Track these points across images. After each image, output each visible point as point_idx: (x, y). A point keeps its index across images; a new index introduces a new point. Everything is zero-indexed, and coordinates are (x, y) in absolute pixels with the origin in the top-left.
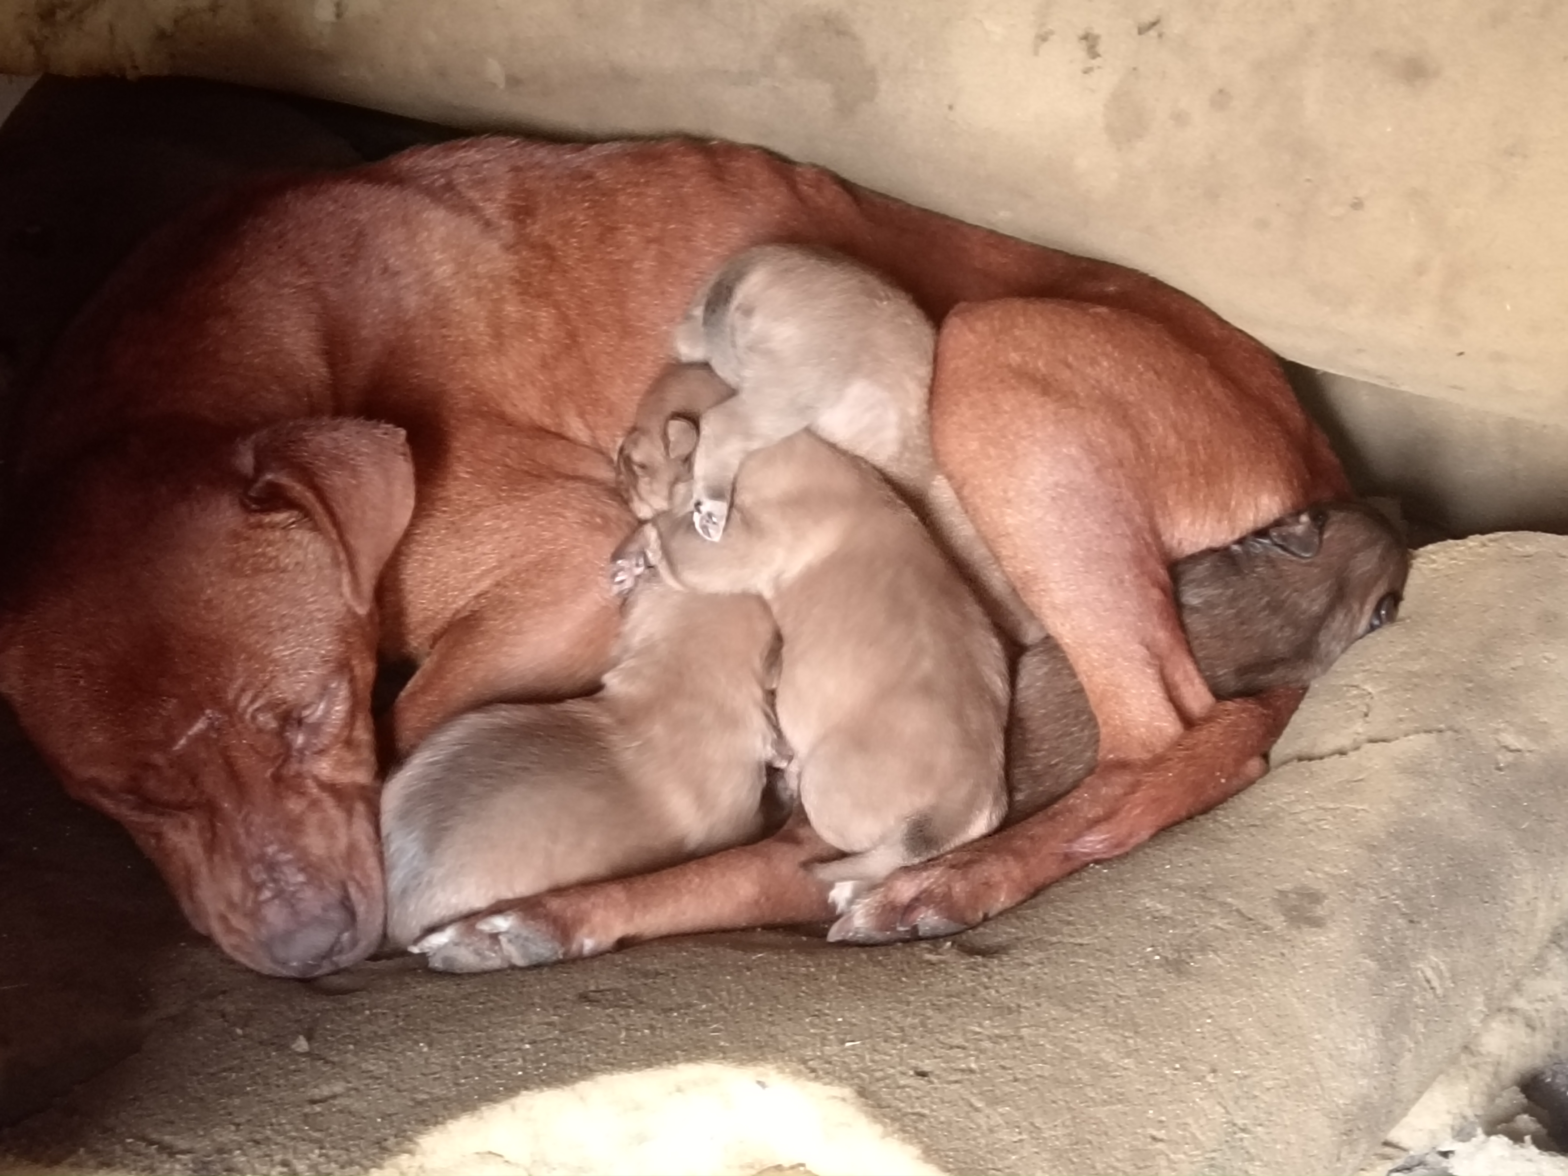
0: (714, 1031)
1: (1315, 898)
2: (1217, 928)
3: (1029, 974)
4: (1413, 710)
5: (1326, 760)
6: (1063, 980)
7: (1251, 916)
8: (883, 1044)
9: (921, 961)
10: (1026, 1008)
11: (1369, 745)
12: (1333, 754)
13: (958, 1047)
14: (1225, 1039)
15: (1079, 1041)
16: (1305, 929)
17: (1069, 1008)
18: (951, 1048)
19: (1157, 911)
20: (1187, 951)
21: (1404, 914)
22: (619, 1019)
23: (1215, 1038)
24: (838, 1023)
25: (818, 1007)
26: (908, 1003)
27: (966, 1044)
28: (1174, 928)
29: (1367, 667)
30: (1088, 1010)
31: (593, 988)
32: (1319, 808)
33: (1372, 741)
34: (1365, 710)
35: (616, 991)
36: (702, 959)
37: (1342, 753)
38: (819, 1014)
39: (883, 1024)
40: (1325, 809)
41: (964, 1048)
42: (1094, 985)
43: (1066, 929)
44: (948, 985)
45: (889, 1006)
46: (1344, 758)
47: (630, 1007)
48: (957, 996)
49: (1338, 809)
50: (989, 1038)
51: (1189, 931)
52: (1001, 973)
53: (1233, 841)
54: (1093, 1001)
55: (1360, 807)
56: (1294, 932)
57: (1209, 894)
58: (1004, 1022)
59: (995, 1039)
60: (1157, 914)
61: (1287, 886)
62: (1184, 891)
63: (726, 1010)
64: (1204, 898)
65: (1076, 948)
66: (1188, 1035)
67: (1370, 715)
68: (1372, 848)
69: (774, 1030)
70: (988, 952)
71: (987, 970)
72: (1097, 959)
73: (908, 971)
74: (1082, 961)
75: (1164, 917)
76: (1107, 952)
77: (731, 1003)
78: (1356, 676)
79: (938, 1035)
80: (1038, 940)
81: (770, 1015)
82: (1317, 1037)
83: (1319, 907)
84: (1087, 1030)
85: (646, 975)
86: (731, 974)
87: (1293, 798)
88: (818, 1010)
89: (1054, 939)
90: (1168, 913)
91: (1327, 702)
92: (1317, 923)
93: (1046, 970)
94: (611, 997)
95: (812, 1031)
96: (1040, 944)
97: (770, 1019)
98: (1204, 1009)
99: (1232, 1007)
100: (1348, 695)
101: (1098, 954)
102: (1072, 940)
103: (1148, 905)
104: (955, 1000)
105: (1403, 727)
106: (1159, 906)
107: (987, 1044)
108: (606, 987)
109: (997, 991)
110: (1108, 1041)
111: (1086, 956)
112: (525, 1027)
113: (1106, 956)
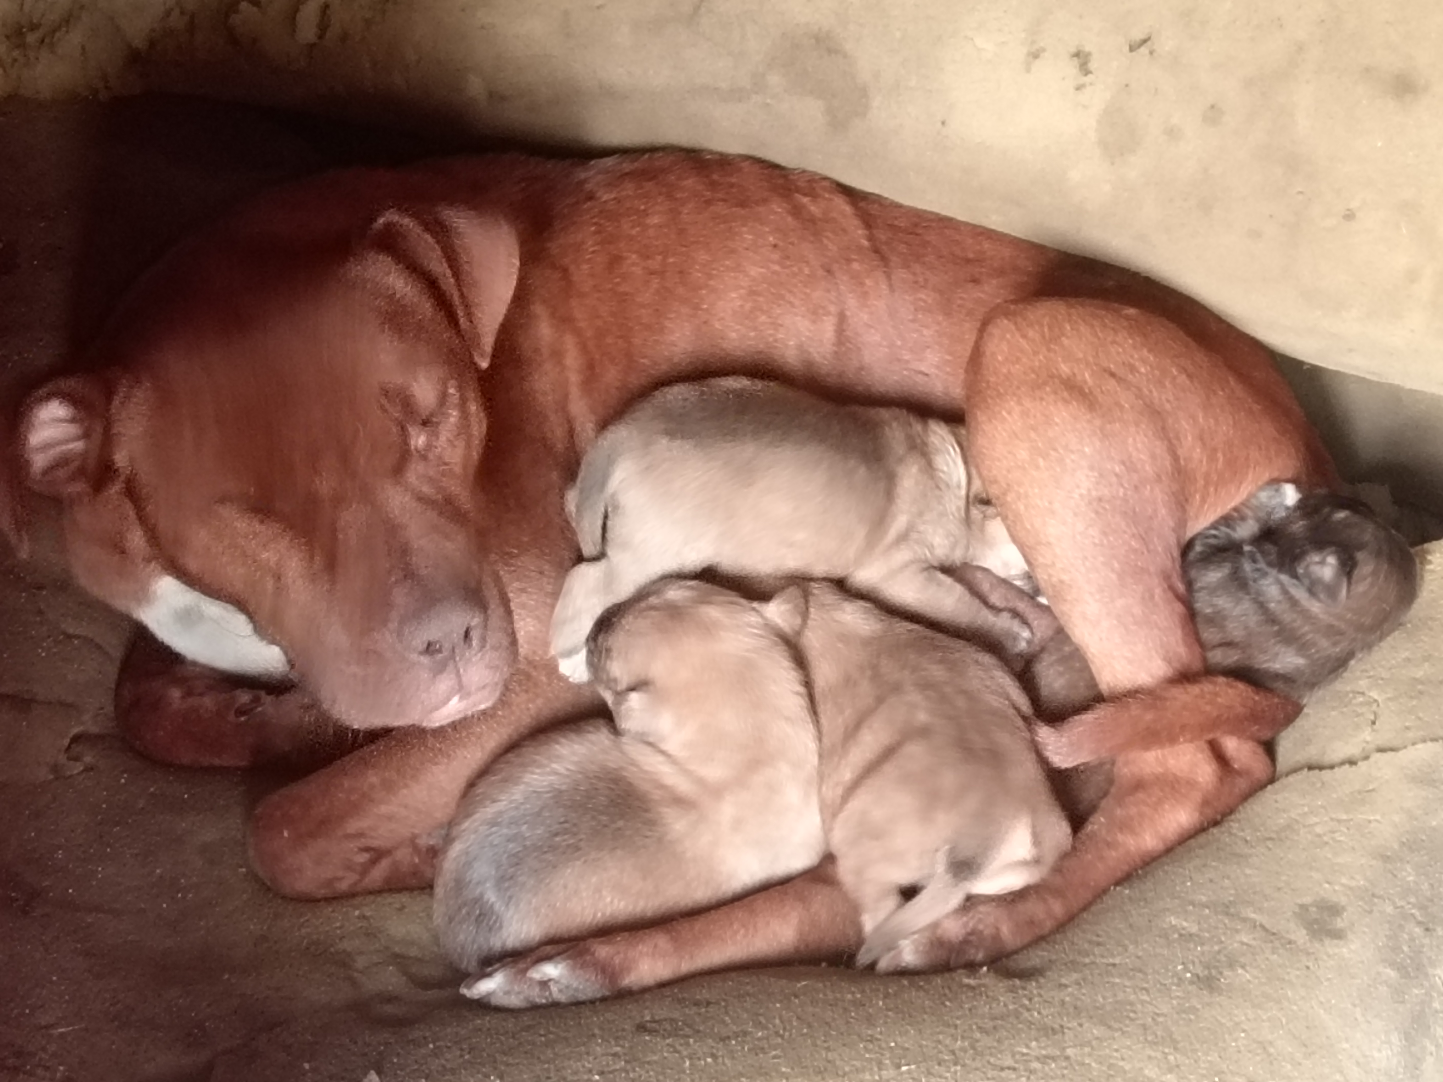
0: (774, 1057)
1: (1334, 910)
2: (1243, 943)
3: (1068, 995)
4: (1420, 719)
5: (1336, 770)
6: (1101, 1000)
7: (1275, 931)
8: (937, 1067)
9: (962, 985)
10: (1069, 1029)
11: (1379, 755)
12: (1342, 763)
13: (1009, 1068)
14: (1259, 1051)
15: (1123, 1059)
16: (1327, 941)
17: (1110, 1027)
18: (1002, 1069)
19: (1184, 929)
20: (1216, 967)
21: (1419, 923)
22: (679, 1048)
23: (1250, 1052)
24: (891, 1048)
25: (869, 1032)
26: (956, 1027)
27: (1017, 1066)
28: (1202, 944)
29: (1372, 673)
30: (1128, 1029)
31: (648, 1018)
32: (1332, 819)
33: (1381, 750)
34: (1372, 717)
35: (672, 1020)
36: (748, 987)
37: (1352, 762)
38: (872, 1040)
39: (934, 1048)
40: (1339, 821)
41: (1014, 1069)
42: (1131, 1004)
43: (1097, 950)
44: (991, 1008)
45: (938, 1030)
46: (1354, 768)
47: (689, 1037)
48: (1002, 1018)
49: (1352, 820)
50: (1038, 1059)
51: (1216, 948)
52: (1040, 995)
53: (1251, 856)
54: (1132, 1020)
55: (1372, 818)
56: (1317, 945)
57: (1232, 910)
58: (1049, 1043)
59: (1044, 1059)
60: (1183, 932)
61: (1307, 900)
62: (1208, 907)
63: (782, 1037)
64: (1227, 914)
65: (1110, 968)
66: (1224, 1049)
67: (1377, 723)
68: (1386, 859)
69: (830, 1056)
70: (1027, 975)
71: (1026, 992)
72: (1130, 978)
73: (950, 995)
74: (1117, 980)
75: (1191, 935)
76: (1140, 971)
77: (784, 1029)
78: (1361, 682)
79: (988, 1057)
80: (1072, 962)
81: (825, 1041)
82: (1345, 1046)
83: (1339, 920)
84: (1129, 1048)
85: (697, 1004)
86: (781, 1002)
87: (1306, 809)
88: (871, 1036)
89: (1087, 960)
90: (1194, 929)
91: (1334, 708)
92: (1338, 935)
93: (1084, 991)
94: (668, 1027)
95: (867, 1056)
96: (1073, 966)
97: (826, 1045)
98: (1237, 1024)
99: (1263, 1021)
100: (1354, 702)
101: (1131, 973)
102: (1105, 961)
103: (1174, 923)
104: (1000, 1022)
105: (1410, 735)
106: (1185, 924)
107: (1036, 1065)
108: (662, 1017)
109: (1039, 1013)
110: (1150, 1057)
111: (1120, 976)
112: (591, 1058)
113: (1140, 975)
